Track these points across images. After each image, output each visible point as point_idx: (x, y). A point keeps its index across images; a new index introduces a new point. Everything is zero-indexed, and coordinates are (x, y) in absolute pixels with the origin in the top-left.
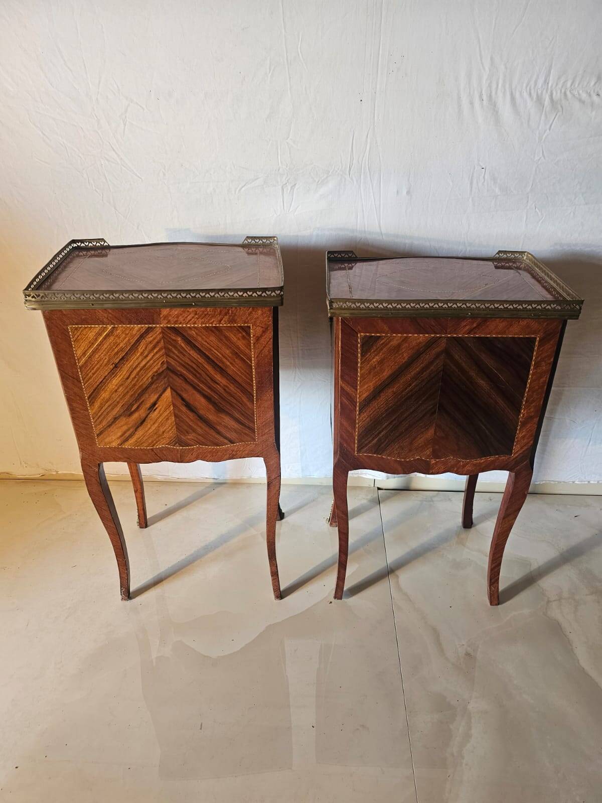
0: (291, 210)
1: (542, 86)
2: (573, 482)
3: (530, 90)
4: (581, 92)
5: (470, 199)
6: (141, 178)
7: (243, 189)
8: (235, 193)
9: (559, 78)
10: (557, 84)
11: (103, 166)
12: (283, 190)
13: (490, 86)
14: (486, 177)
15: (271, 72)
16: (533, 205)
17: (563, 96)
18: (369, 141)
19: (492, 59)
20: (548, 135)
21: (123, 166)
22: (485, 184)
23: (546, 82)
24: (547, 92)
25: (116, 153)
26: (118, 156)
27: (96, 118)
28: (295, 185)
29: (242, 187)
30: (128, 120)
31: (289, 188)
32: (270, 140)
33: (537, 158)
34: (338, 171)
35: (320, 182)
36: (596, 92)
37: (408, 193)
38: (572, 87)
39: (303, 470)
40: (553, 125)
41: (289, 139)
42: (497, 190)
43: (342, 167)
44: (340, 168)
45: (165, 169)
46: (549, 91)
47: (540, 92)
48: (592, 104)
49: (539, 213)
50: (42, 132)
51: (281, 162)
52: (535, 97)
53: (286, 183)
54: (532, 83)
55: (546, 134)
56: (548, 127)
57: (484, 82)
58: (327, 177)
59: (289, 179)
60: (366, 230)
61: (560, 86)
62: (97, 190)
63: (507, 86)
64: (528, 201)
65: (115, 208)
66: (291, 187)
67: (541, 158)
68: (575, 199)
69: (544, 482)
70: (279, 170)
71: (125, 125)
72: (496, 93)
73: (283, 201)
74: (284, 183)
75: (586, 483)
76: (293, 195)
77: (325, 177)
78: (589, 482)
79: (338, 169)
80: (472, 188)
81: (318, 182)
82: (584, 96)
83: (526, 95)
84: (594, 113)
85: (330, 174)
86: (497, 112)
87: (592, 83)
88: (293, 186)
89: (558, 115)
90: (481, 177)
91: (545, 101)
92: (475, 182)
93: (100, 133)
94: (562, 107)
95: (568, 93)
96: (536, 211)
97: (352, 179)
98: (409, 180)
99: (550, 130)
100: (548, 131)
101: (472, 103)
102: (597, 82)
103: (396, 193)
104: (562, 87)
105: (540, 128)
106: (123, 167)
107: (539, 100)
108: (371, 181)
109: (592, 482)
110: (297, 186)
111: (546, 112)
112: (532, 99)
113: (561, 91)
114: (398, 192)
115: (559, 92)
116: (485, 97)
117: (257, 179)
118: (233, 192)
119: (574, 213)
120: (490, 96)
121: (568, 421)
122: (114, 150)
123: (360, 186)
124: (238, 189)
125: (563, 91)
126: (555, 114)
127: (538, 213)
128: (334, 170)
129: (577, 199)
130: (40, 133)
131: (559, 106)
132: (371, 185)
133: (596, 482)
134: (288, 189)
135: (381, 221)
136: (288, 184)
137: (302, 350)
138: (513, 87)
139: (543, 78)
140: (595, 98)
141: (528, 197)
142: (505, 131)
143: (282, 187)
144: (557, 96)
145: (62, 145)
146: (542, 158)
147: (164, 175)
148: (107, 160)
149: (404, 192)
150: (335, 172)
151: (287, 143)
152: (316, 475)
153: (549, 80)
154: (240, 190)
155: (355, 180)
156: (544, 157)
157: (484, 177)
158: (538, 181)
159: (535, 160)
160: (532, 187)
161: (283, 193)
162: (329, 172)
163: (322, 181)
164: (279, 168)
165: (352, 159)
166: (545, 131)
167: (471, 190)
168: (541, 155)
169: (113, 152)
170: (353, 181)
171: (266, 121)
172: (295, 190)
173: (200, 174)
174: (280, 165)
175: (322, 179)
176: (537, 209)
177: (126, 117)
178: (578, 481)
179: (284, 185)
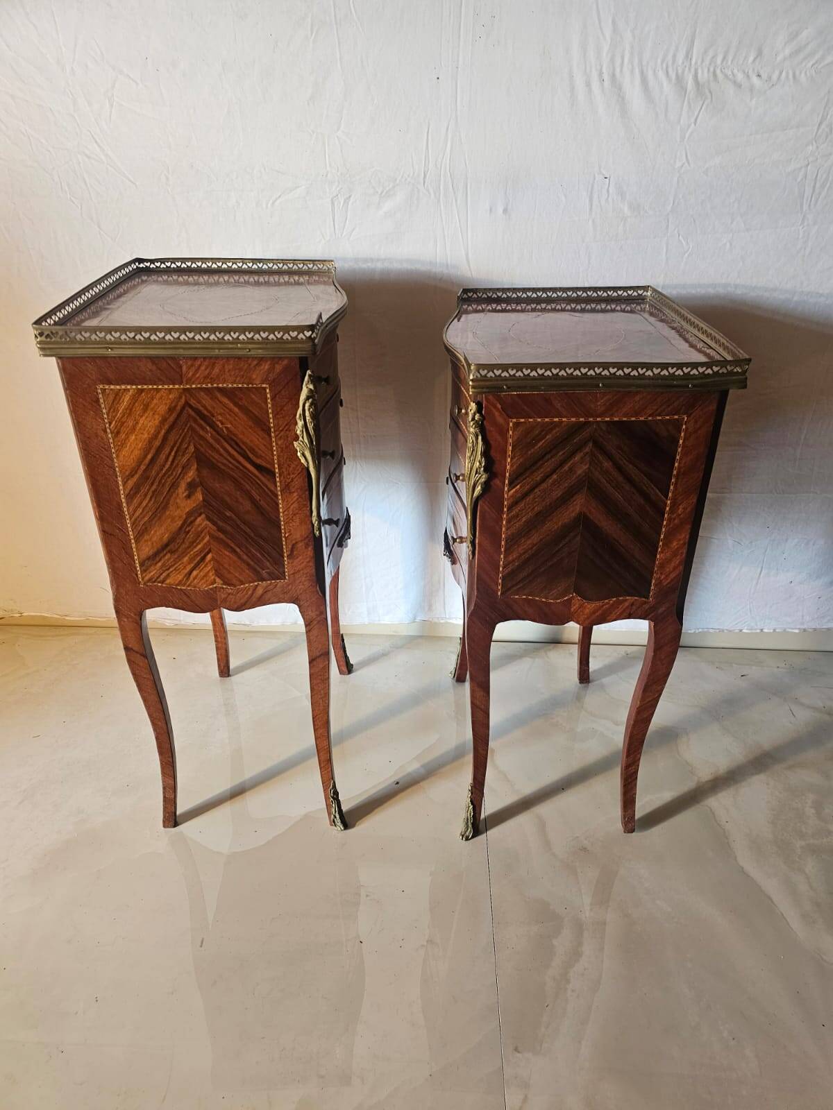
0: (344, 234)
1: (683, 63)
2: (740, 631)
3: (667, 67)
4: (735, 71)
5: (590, 222)
6: (134, 184)
7: (278, 201)
8: (267, 207)
9: (706, 52)
10: (703, 61)
11: (81, 164)
12: (333, 203)
13: (612, 60)
14: (611, 191)
15: (314, 34)
16: (676, 232)
17: (712, 78)
18: (450, 136)
19: (614, 22)
20: (692, 133)
21: (110, 165)
22: (610, 200)
23: (688, 56)
24: (689, 69)
25: (99, 146)
26: (103, 150)
27: (71, 96)
28: (350, 197)
29: (277, 199)
30: (116, 99)
31: (342, 202)
32: (313, 132)
33: (678, 164)
34: (409, 179)
35: (384, 194)
36: (756, 72)
37: (505, 211)
38: (725, 63)
39: (369, 614)
40: (699, 118)
41: (340, 131)
42: (626, 209)
43: (414, 173)
44: (411, 175)
45: (168, 171)
46: (693, 70)
47: (680, 72)
48: (752, 89)
49: (684, 243)
51: (330, 166)
52: (674, 77)
54: (670, 58)
55: (690, 131)
56: (693, 120)
57: (605, 54)
58: (394, 187)
59: (342, 188)
60: (448, 262)
61: (707, 62)
62: (73, 199)
63: (636, 61)
64: (668, 226)
65: (99, 227)
66: (345, 200)
67: (684, 164)
68: (732, 223)
69: (700, 630)
70: (327, 176)
71: (112, 106)
72: (621, 71)
73: (334, 221)
74: (335, 194)
75: (758, 630)
76: (346, 212)
77: (391, 186)
78: (762, 630)
79: (409, 176)
80: (591, 205)
81: (381, 194)
82: (740, 77)
83: (661, 74)
84: (754, 102)
85: (398, 181)
86: (623, 99)
87: (751, 59)
88: (347, 199)
89: (706, 103)
90: (604, 191)
91: (687, 83)
92: (595, 196)
93: (77, 118)
94: (710, 92)
95: (718, 71)
96: (680, 241)
97: (428, 191)
98: (505, 193)
99: (695, 125)
100: (693, 125)
101: (588, 84)
102: (757, 56)
103: (489, 212)
104: (710, 64)
105: (682, 121)
106: (109, 167)
107: (680, 80)
108: (455, 193)
109: (766, 631)
110: (352, 199)
111: (689, 99)
112: (670, 81)
113: (709, 70)
114: (491, 210)
115: (706, 71)
116: (606, 77)
117: (298, 187)
118: (264, 206)
119: (731, 245)
120: (613, 76)
121: (730, 542)
122: (96, 142)
123: (439, 201)
124: (271, 202)
125: (712, 69)
126: (701, 103)
127: (682, 243)
128: (402, 177)
129: (735, 223)
131: (707, 91)
132: (454, 201)
134: (340, 203)
135: (470, 253)
136: (339, 195)
137: (364, 436)
138: (644, 63)
139: (684, 52)
140: (755, 80)
141: (668, 220)
142: (635, 125)
143: (332, 200)
144: (703, 76)
145: (23, 134)
146: (686, 164)
147: (167, 179)
148: (89, 157)
149: (500, 210)
150: (403, 180)
151: (337, 137)
153: (692, 56)
154: (273, 203)
155: (431, 191)
156: (689, 163)
157: (608, 191)
158: (681, 196)
159: (676, 167)
160: (674, 203)
161: (333, 210)
162: (396, 180)
163: (387, 192)
164: (328, 172)
165: (427, 162)
166: (689, 126)
167: (591, 209)
168: (684, 160)
169: (95, 145)
170: (429, 193)
171: (308, 104)
172: (350, 203)
173: (217, 180)
174: (328, 169)
175: (387, 189)
176: (681, 237)
177: (113, 95)
178: (747, 629)
179: (334, 197)
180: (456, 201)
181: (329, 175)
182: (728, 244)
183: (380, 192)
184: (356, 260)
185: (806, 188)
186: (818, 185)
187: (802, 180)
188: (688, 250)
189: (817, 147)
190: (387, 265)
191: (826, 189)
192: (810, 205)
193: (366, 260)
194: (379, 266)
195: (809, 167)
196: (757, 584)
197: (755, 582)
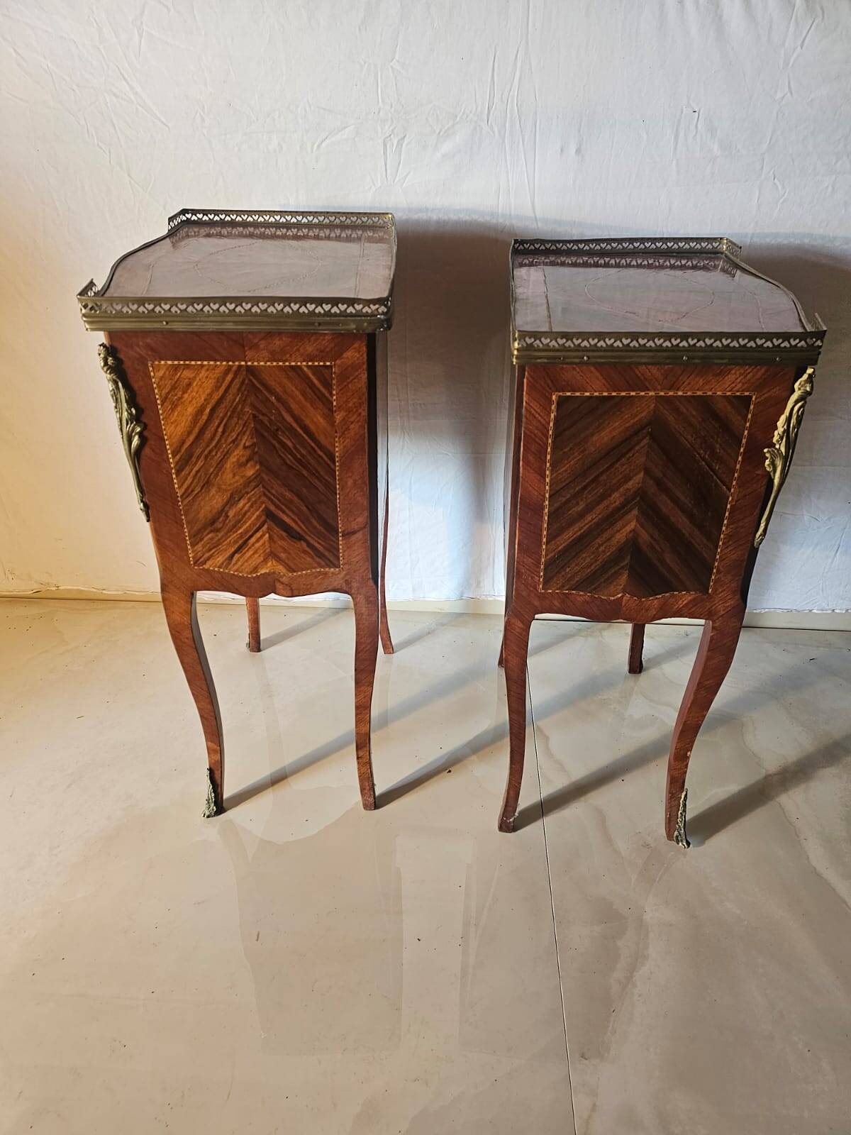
0: (397, 179)
2: (810, 611)
5: (674, 162)
6: (167, 126)
7: (324, 145)
8: (312, 152)
11: (109, 105)
12: (385, 145)
14: (699, 126)
16: (771, 173)
18: (519, 65)
20: (798, 57)
21: (140, 105)
22: (698, 137)
25: (128, 83)
26: (132, 88)
27: (95, 25)
28: (404, 137)
29: (322, 142)
30: (145, 28)
31: (395, 143)
32: (365, 63)
33: (779, 95)
34: (471, 115)
35: (441, 134)
37: (578, 151)
39: (414, 590)
40: (807, 39)
41: (394, 60)
42: (716, 147)
43: (476, 109)
44: (474, 110)
45: (203, 111)
49: (780, 187)
50: (15, 51)
51: (383, 101)
53: (390, 136)
55: (795, 55)
56: (799, 43)
58: (453, 125)
59: (395, 128)
60: (513, 213)
62: (100, 144)
64: (762, 167)
65: (129, 175)
66: (398, 141)
67: (786, 94)
68: (836, 163)
70: (379, 112)
71: (141, 36)
73: (386, 165)
74: (387, 135)
75: (830, 612)
76: (400, 155)
77: (450, 125)
78: (833, 610)
79: (471, 112)
80: (677, 144)
81: (439, 133)
85: (458, 119)
86: (721, 17)
88: (401, 139)
89: (816, 22)
90: (692, 127)
92: (682, 134)
93: (103, 50)
94: (822, 9)
96: (775, 184)
97: (492, 128)
98: (579, 130)
99: (802, 48)
100: (799, 48)
103: (560, 151)
105: (787, 44)
106: (139, 107)
108: (522, 130)
109: (837, 611)
110: (406, 140)
111: (796, 17)
114: (562, 150)
117: (345, 128)
118: (309, 150)
119: (833, 188)
121: (806, 518)
122: (125, 79)
123: (504, 141)
124: (316, 146)
126: (811, 22)
127: (777, 187)
128: (463, 114)
129: (840, 162)
130: (12, 50)
131: (818, 7)
133: (844, 611)
134: (393, 145)
135: (536, 199)
136: (392, 136)
137: (413, 405)
141: (763, 160)
142: (733, 48)
143: (384, 141)
145: (45, 71)
146: (789, 94)
147: (203, 120)
148: (115, 95)
149: (573, 150)
150: (465, 116)
151: (392, 67)
152: (433, 596)
154: (319, 146)
155: (496, 130)
156: (791, 93)
157: (696, 127)
158: (779, 133)
159: (777, 98)
160: (770, 142)
161: (385, 153)
162: (456, 117)
163: (445, 132)
164: (380, 110)
165: (492, 95)
166: (794, 50)
167: (675, 149)
168: (787, 90)
169: (124, 82)
170: (493, 132)
171: (360, 29)
172: (404, 145)
173: (257, 120)
174: (381, 105)
175: (446, 128)
176: (776, 179)
177: (142, 23)
178: (818, 610)
179: (387, 137)
180: (523, 141)
181: (382, 112)
182: (830, 189)
183: (438, 131)
184: (410, 210)
188: (783, 195)
190: (443, 216)
193: (420, 210)
194: (434, 217)
196: (832, 562)
197: (830, 560)
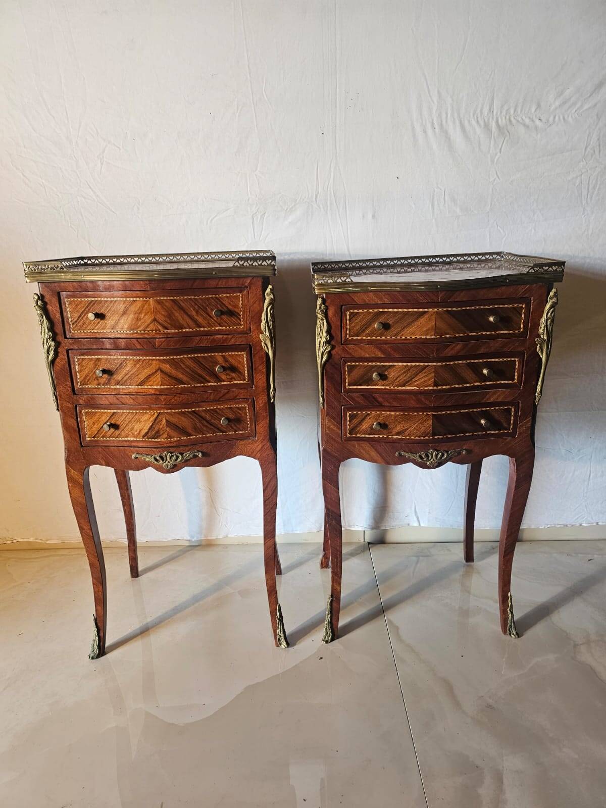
0: (261, 239)
1: (488, 114)
2: (581, 525)
3: (477, 118)
4: (524, 118)
5: (434, 220)
6: (115, 213)
7: (215, 220)
8: (207, 224)
9: (502, 107)
10: (501, 112)
11: (80, 204)
12: (253, 219)
13: (440, 115)
14: (446, 199)
15: (239, 111)
16: (495, 223)
17: (508, 123)
18: (332, 170)
19: (439, 92)
20: (498, 158)
21: (99, 202)
22: (446, 205)
23: (491, 110)
24: (493, 118)
25: (92, 190)
26: (95, 193)
27: (75, 160)
28: (265, 213)
29: (214, 218)
30: (105, 159)
31: (259, 217)
32: (239, 173)
33: (492, 179)
34: (306, 199)
35: (288, 211)
36: (538, 116)
37: (373, 217)
38: (516, 113)
40: (502, 149)
41: (257, 171)
42: (458, 210)
43: (309, 195)
44: (307, 196)
45: (139, 204)
46: (495, 119)
47: (486, 120)
48: (536, 128)
49: (502, 231)
50: (23, 174)
51: (251, 193)
52: (482, 124)
53: (256, 213)
54: (478, 111)
55: (497, 157)
56: (498, 151)
57: (434, 112)
58: (295, 205)
59: (259, 208)
60: (336, 253)
61: (504, 113)
62: (73, 226)
63: (456, 115)
64: (489, 220)
65: (89, 243)
66: (261, 216)
67: (495, 178)
68: (533, 216)
70: (249, 200)
71: (102, 164)
72: (446, 122)
73: (254, 230)
74: (254, 212)
75: (594, 524)
76: (263, 223)
77: (293, 205)
78: (597, 523)
79: (305, 197)
80: (434, 209)
81: (287, 210)
82: (527, 121)
83: (474, 123)
84: (539, 135)
85: (298, 201)
86: (449, 139)
87: (533, 110)
88: (263, 215)
89: (506, 139)
90: (442, 200)
91: (492, 127)
92: (436, 203)
93: (78, 173)
94: (508, 132)
95: (512, 119)
97: (319, 206)
98: (373, 205)
99: (500, 152)
100: (499, 154)
101: (425, 132)
102: (537, 109)
103: (362, 218)
104: (506, 114)
105: (491, 152)
106: (98, 204)
107: (487, 126)
108: (337, 207)
109: (600, 524)
110: (266, 215)
111: (494, 137)
112: (480, 126)
113: (506, 118)
114: (363, 216)
115: (504, 118)
116: (436, 126)
117: (228, 209)
118: (205, 224)
119: (535, 230)
120: (441, 125)
121: (563, 451)
122: (90, 188)
123: (327, 213)
124: (210, 220)
125: (508, 118)
126: (503, 139)
127: (500, 231)
128: (301, 198)
129: (536, 216)
130: (21, 175)
131: (506, 131)
132: (337, 212)
138: (462, 116)
139: (488, 108)
140: (538, 122)
141: (489, 216)
142: (459, 155)
143: (252, 216)
144: (502, 122)
145: (41, 186)
146: (497, 179)
147: (138, 209)
148: (84, 198)
149: (370, 216)
150: (302, 200)
151: (256, 175)
153: (493, 109)
154: (212, 220)
155: (321, 206)
156: (499, 178)
157: (444, 199)
158: (495, 200)
159: (491, 180)
160: (491, 206)
161: (253, 223)
162: (296, 200)
163: (290, 209)
164: (249, 198)
165: (318, 186)
166: (496, 154)
167: (433, 212)
168: (495, 176)
169: (90, 190)
170: (320, 208)
171: (235, 154)
172: (265, 218)
173: (173, 207)
174: (250, 196)
175: (291, 206)
176: (499, 228)
177: (103, 157)
178: (586, 523)
179: (254, 214)
180: (339, 212)
181: (250, 200)
182: (533, 231)
183: (285, 209)
185: (583, 190)
186: (591, 187)
187: (579, 184)
188: (505, 236)
189: (587, 163)
191: (597, 189)
192: (587, 201)
194: (287, 257)
195: (583, 176)
196: (588, 484)
197: (586, 483)
